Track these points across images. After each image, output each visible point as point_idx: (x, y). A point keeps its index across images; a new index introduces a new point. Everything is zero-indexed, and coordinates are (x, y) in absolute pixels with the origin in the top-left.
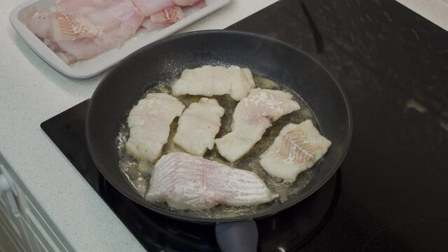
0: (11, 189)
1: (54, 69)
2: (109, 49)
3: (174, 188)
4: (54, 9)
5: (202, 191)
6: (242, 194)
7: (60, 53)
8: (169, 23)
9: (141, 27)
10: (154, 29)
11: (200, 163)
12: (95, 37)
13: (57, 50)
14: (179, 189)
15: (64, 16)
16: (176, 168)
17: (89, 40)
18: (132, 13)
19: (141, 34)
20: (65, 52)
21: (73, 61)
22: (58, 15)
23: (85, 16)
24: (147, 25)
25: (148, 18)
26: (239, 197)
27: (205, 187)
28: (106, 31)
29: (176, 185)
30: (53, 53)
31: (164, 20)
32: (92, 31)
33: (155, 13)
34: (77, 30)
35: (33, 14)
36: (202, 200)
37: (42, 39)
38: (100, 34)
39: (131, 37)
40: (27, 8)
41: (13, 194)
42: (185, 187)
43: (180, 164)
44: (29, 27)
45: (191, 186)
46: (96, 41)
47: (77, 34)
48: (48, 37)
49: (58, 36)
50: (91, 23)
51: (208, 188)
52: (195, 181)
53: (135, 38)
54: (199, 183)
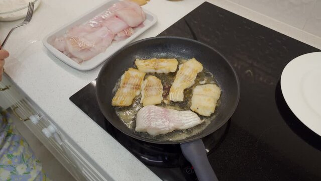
0: (56, 132)
1: (72, 67)
2: (99, 53)
3: (151, 124)
4: (66, 36)
5: (166, 124)
6: (187, 123)
7: (74, 58)
8: (128, 36)
9: (113, 40)
10: (120, 40)
11: (162, 110)
12: (91, 48)
13: (72, 57)
14: (153, 125)
15: (72, 39)
16: (150, 114)
17: (88, 49)
18: (108, 33)
19: (114, 44)
20: (76, 58)
21: (81, 62)
22: (69, 38)
23: (84, 37)
24: (116, 38)
25: (116, 35)
26: (186, 124)
27: (168, 122)
28: (96, 44)
29: (152, 122)
30: (69, 59)
31: (124, 35)
32: (89, 45)
33: (119, 32)
34: (81, 45)
35: (54, 40)
36: (167, 129)
37: (62, 52)
38: (94, 46)
39: (109, 45)
40: (51, 37)
41: (58, 134)
42: (157, 123)
43: (151, 111)
44: (54, 46)
45: (160, 122)
46: (92, 50)
47: (81, 47)
48: (66, 50)
49: (71, 49)
50: (88, 41)
51: (170, 122)
52: (162, 119)
53: (111, 46)
54: (165, 120)
